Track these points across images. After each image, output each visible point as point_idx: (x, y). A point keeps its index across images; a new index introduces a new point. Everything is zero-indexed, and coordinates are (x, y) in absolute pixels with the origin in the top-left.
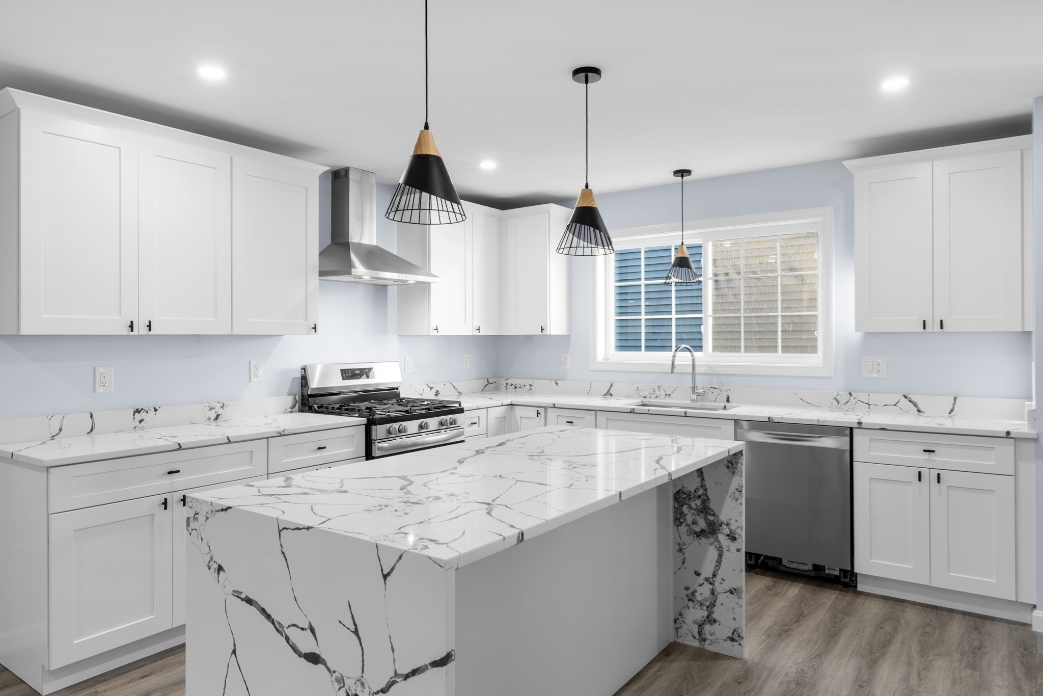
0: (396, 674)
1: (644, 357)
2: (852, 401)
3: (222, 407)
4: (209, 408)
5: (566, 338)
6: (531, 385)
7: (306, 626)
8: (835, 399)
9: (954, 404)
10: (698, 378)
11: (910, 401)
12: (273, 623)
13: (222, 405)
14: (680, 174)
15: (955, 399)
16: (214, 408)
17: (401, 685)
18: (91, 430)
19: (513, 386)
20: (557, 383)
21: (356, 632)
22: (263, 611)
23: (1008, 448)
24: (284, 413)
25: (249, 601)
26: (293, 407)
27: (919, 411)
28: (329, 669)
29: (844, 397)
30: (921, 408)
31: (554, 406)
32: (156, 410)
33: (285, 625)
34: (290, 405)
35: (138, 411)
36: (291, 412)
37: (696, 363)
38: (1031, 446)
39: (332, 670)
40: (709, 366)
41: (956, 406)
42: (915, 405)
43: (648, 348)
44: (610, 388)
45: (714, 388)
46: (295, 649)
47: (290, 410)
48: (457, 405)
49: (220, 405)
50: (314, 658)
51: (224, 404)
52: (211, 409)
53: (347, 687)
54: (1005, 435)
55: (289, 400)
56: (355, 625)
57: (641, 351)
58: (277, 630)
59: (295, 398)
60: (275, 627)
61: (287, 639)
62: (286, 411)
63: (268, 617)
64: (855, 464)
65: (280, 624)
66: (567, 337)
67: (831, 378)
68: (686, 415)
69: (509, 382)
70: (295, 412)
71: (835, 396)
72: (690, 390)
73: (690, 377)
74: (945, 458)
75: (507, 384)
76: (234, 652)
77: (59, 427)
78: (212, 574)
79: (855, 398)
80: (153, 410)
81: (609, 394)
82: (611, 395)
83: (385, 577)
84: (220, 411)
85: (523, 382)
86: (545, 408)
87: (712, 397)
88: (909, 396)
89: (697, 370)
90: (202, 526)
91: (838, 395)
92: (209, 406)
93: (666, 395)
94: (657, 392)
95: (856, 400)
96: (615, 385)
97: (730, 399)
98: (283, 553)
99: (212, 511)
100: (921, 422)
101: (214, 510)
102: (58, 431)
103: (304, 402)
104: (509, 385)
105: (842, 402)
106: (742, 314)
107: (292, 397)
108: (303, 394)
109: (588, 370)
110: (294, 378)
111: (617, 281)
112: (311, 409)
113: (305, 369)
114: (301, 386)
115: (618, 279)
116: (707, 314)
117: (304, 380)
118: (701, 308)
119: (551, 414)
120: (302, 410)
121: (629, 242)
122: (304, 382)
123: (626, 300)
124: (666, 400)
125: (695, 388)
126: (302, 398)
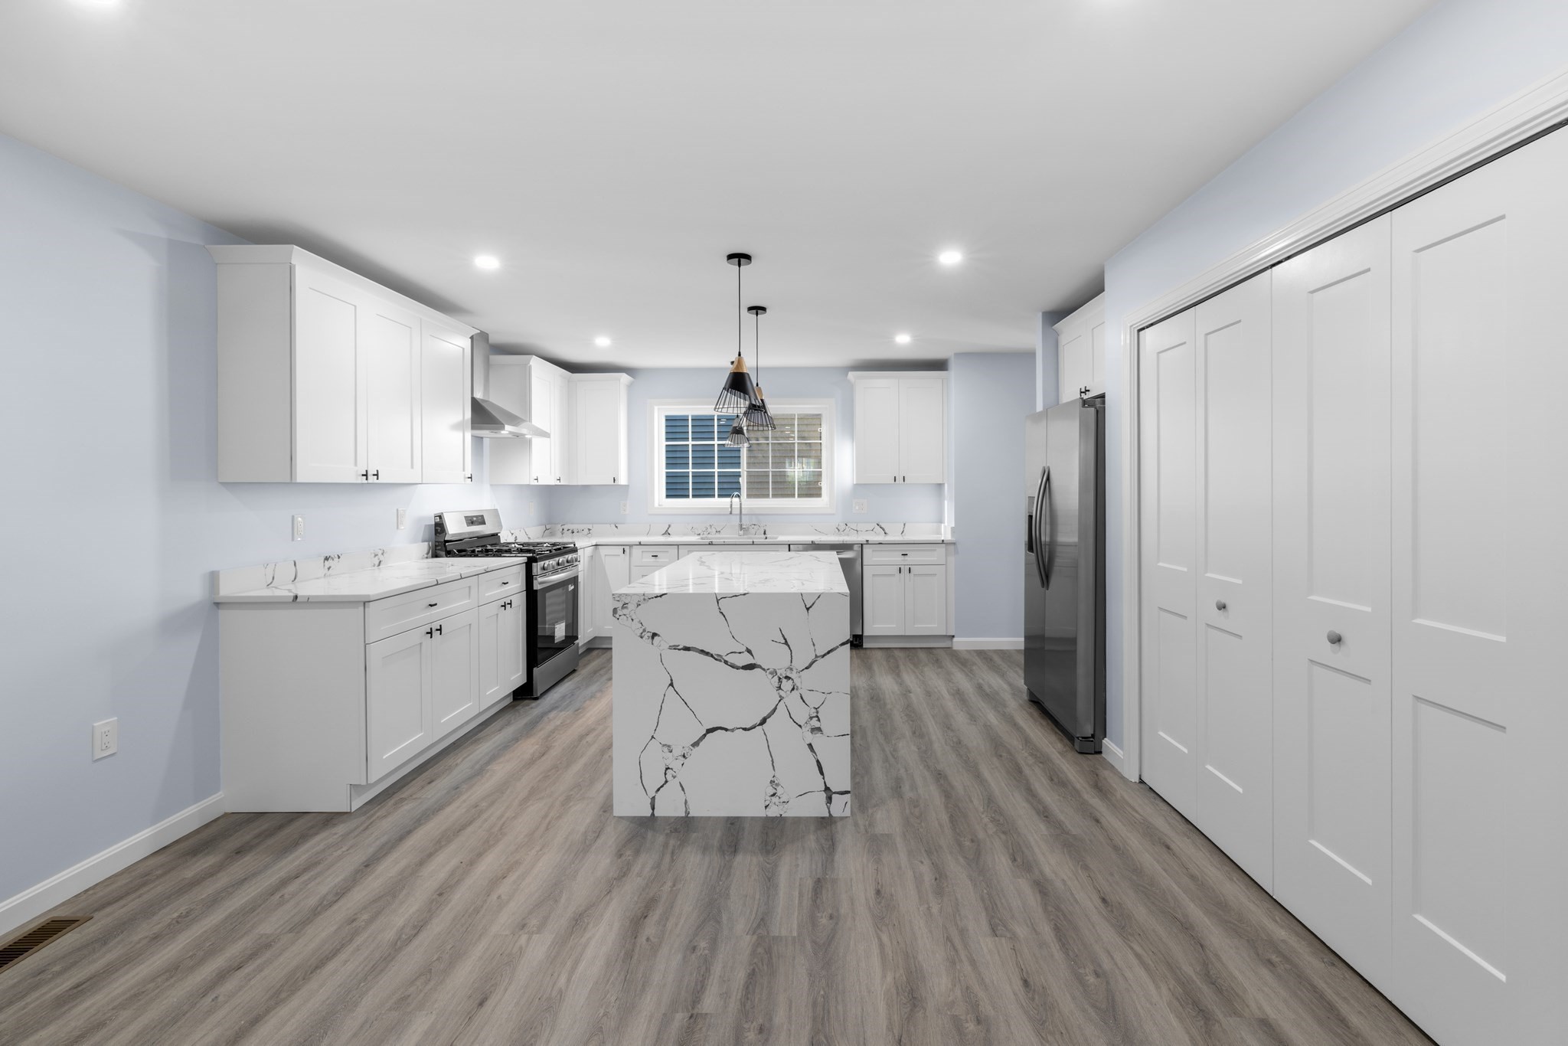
0: (816, 656)
1: (691, 503)
2: (847, 529)
3: (383, 554)
4: (373, 555)
5: (626, 487)
6: (589, 530)
7: (744, 649)
8: (837, 528)
10: (743, 517)
11: (880, 527)
12: (712, 656)
13: (383, 552)
15: (902, 524)
17: (820, 661)
18: (295, 579)
19: (570, 531)
20: (614, 527)
21: (786, 643)
22: (702, 652)
23: (942, 549)
24: (423, 558)
25: (687, 649)
26: (428, 554)
27: (885, 533)
28: (764, 669)
29: (842, 527)
30: (886, 531)
31: (640, 544)
32: (339, 557)
33: (723, 654)
34: (426, 552)
35: (327, 559)
36: (427, 558)
37: (743, 506)
38: (952, 547)
39: (766, 668)
40: (751, 509)
41: (905, 527)
42: (884, 530)
43: (694, 496)
44: (668, 529)
45: (754, 525)
46: (733, 666)
47: (426, 556)
48: (573, 545)
49: (381, 552)
50: (750, 667)
51: (384, 550)
52: (376, 556)
53: (778, 674)
54: (941, 542)
55: (424, 547)
56: (785, 639)
57: (688, 497)
58: (716, 659)
59: (429, 544)
60: (714, 658)
61: (726, 662)
63: (707, 654)
64: (864, 567)
65: (718, 655)
66: (628, 486)
68: (753, 544)
69: (566, 527)
70: (430, 558)
72: (738, 528)
73: (738, 517)
74: (914, 558)
76: (671, 685)
77: (272, 576)
78: (646, 641)
79: (849, 527)
80: (337, 557)
81: (666, 533)
82: (669, 534)
83: (808, 609)
84: (382, 558)
85: (581, 527)
86: (631, 546)
87: (753, 531)
88: (879, 524)
89: (743, 512)
90: (633, 612)
91: (839, 525)
92: (372, 553)
93: (716, 532)
94: (709, 530)
96: (672, 526)
97: (766, 533)
98: (722, 613)
99: (644, 599)
100: (888, 538)
101: (646, 598)
102: (271, 580)
103: (439, 548)
104: (566, 530)
105: (841, 530)
106: (771, 470)
107: (426, 543)
108: (437, 540)
109: (650, 515)
110: (426, 526)
111: (667, 441)
112: (449, 554)
113: (440, 517)
114: (436, 532)
115: (667, 439)
116: (743, 469)
117: (439, 527)
118: (738, 465)
119: (636, 551)
120: (435, 555)
121: (677, 411)
122: (439, 529)
123: (675, 457)
124: (718, 535)
125: (741, 525)
126: (437, 544)
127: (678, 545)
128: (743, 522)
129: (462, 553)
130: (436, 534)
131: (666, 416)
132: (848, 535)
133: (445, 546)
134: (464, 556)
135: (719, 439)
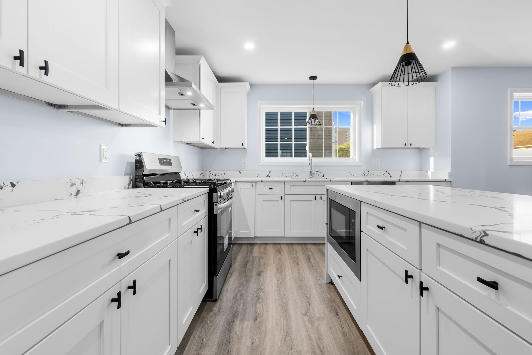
1: (279, 160)
2: (369, 174)
3: (82, 184)
4: (70, 184)
6: (225, 174)
8: (364, 174)
9: (401, 174)
10: (312, 168)
11: (388, 173)
13: (82, 181)
14: (312, 78)
15: (401, 172)
16: (75, 184)
19: (214, 175)
20: (240, 172)
24: (124, 189)
26: (129, 185)
27: (391, 177)
29: (367, 173)
30: (391, 176)
31: (262, 181)
34: (128, 183)
36: (128, 188)
40: (315, 163)
41: (402, 174)
42: (390, 175)
43: (281, 156)
44: (269, 174)
45: (318, 172)
47: (127, 186)
48: (229, 181)
49: (80, 181)
51: (83, 180)
52: (73, 185)
54: (444, 181)
55: (127, 179)
57: (278, 157)
59: (130, 177)
62: (125, 187)
66: (247, 149)
67: (361, 166)
69: (212, 173)
70: (131, 188)
71: (364, 173)
72: (309, 173)
73: (309, 168)
75: (210, 174)
79: (370, 173)
80: (10, 185)
81: (268, 176)
82: (270, 177)
84: (80, 187)
85: (220, 173)
86: (256, 182)
87: (317, 175)
88: (388, 171)
89: (311, 165)
91: (365, 172)
92: (70, 183)
93: (296, 175)
94: (292, 174)
95: (371, 174)
96: (271, 172)
97: (324, 176)
103: (139, 180)
104: (211, 174)
105: (366, 175)
106: (323, 142)
107: (128, 177)
108: (137, 174)
109: (258, 166)
110: (128, 162)
111: (266, 126)
112: (147, 185)
113: (140, 156)
114: (136, 168)
115: (266, 125)
116: (308, 142)
117: (139, 164)
118: (305, 140)
119: (259, 185)
120: (135, 186)
121: (273, 108)
122: (138, 165)
123: (270, 135)
124: (297, 177)
125: (311, 172)
126: (137, 177)
127: (285, 182)
128: (313, 170)
129: (157, 185)
130: (136, 169)
131: (266, 112)
132: (370, 177)
133: (143, 179)
134: (158, 187)
135: (295, 125)
